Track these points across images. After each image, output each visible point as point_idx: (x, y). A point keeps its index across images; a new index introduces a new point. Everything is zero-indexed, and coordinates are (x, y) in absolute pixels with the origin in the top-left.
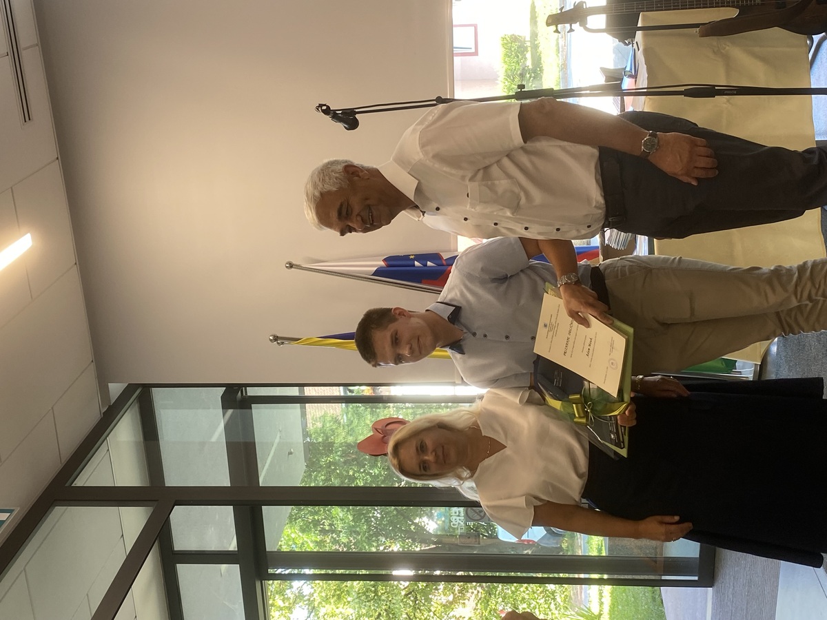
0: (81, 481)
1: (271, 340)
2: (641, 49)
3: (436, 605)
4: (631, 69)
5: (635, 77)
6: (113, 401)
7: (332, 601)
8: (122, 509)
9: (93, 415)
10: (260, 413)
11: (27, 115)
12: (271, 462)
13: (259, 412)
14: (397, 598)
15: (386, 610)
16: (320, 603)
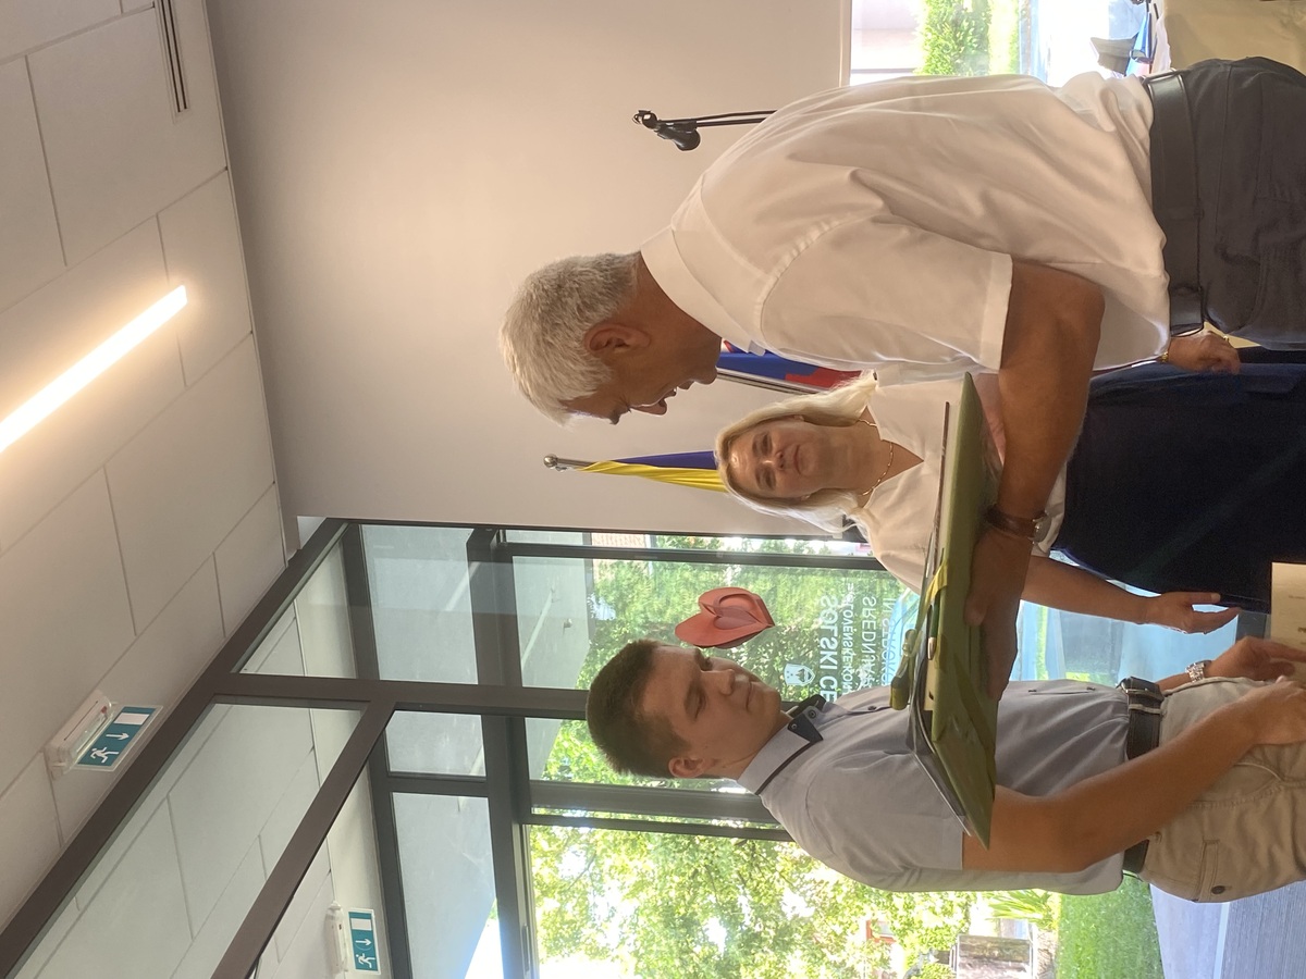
0: (253, 667)
1: (546, 464)
2: (1161, 17)
3: (783, 862)
4: (1144, 47)
5: (1150, 60)
6: (303, 544)
7: (623, 848)
8: (313, 711)
9: (274, 565)
10: (525, 570)
11: (182, 102)
12: (539, 637)
13: (523, 567)
14: (724, 849)
15: (705, 866)
16: (604, 851)
